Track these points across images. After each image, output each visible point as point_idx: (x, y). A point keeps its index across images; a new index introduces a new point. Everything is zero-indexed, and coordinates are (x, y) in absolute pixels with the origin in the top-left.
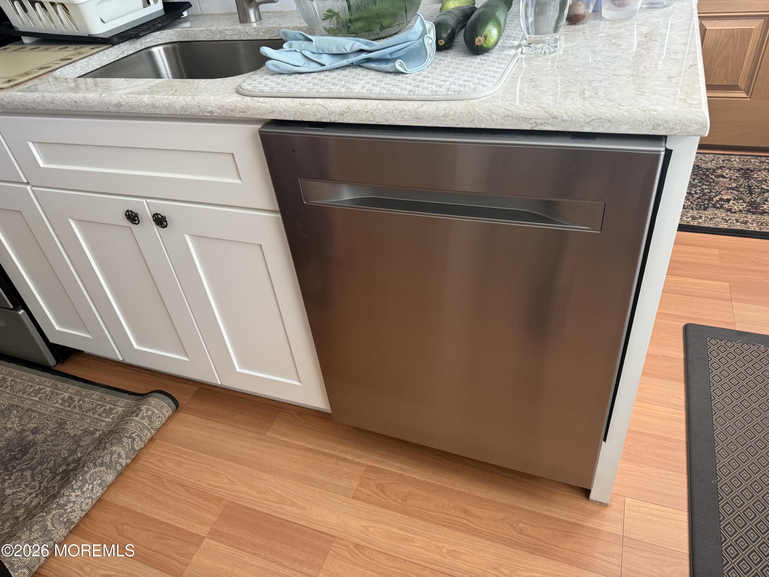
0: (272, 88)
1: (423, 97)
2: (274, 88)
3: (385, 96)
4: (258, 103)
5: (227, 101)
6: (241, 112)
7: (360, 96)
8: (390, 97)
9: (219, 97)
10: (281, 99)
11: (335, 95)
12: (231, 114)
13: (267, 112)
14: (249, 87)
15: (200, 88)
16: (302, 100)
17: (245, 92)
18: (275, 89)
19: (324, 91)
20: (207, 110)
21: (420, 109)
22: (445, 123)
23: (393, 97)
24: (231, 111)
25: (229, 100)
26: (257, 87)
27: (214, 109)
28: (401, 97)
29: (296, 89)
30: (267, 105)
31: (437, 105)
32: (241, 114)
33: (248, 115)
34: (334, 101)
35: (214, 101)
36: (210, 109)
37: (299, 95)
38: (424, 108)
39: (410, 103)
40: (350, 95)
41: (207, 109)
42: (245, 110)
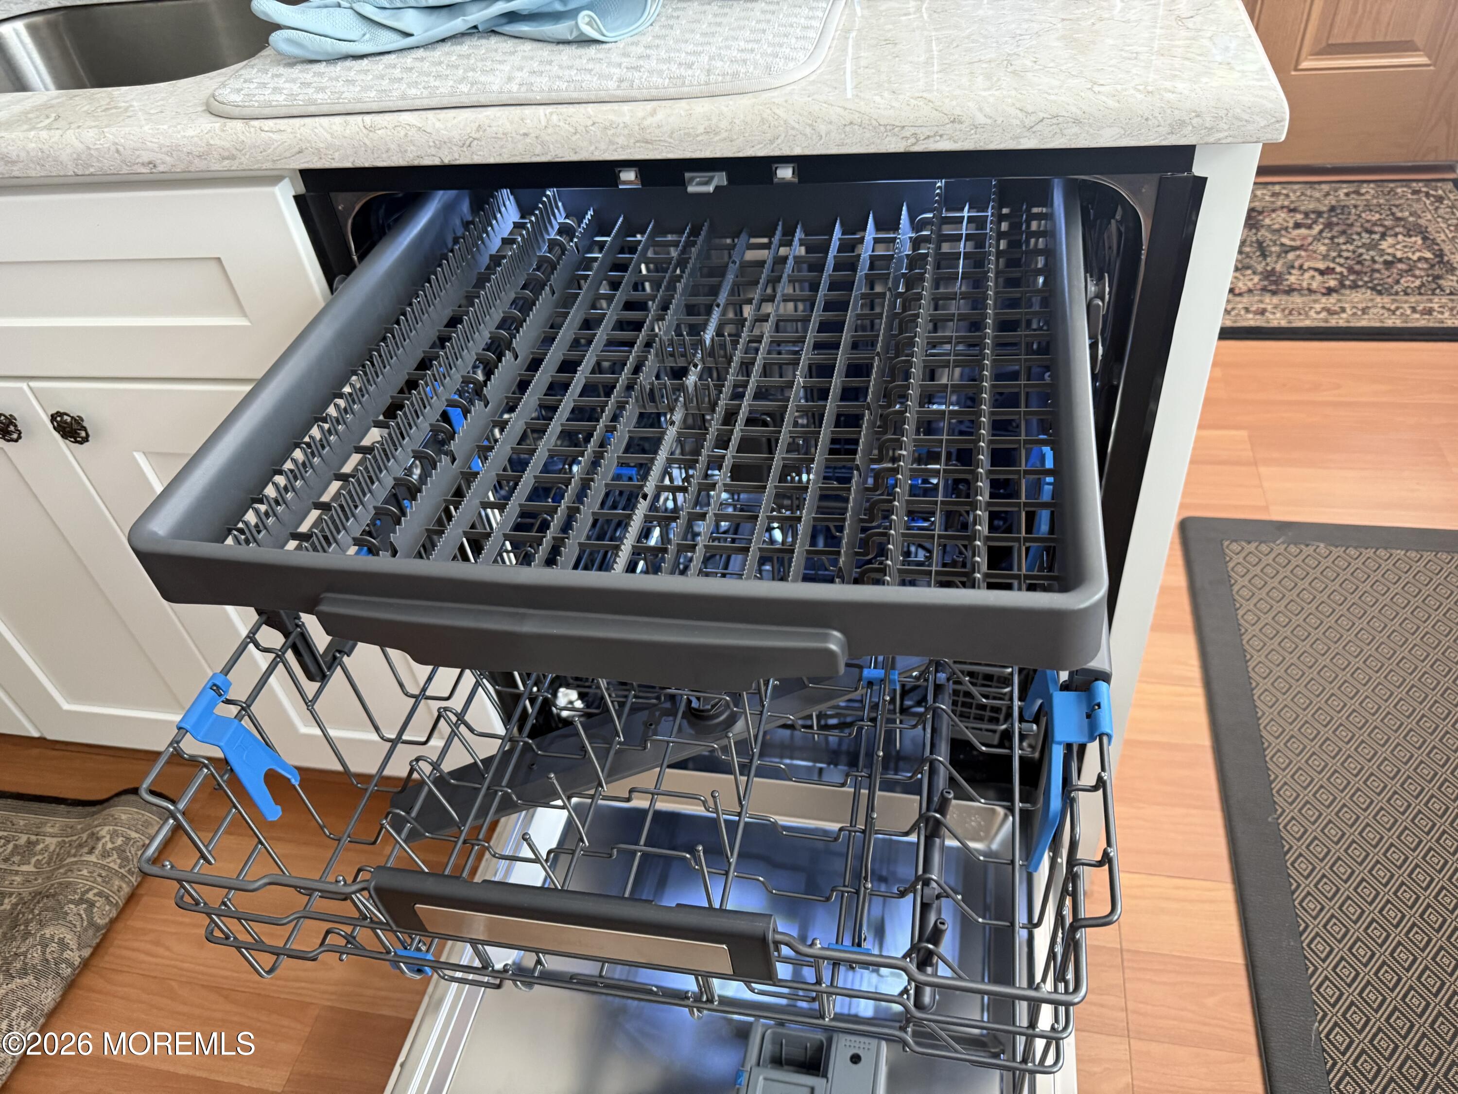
0: (292, 95)
1: (654, 93)
2: (297, 95)
3: (565, 96)
4: (263, 134)
5: (187, 134)
6: (224, 158)
7: (505, 99)
8: (575, 96)
9: (165, 127)
10: (317, 119)
11: (445, 102)
12: (199, 165)
13: (288, 154)
14: (237, 98)
15: (115, 108)
16: (368, 118)
17: (228, 109)
18: (301, 97)
19: (417, 94)
20: (140, 160)
21: (649, 121)
22: (711, 148)
23: (584, 96)
24: (199, 156)
25: (190, 133)
26: (254, 95)
27: (157, 157)
28: (603, 95)
29: (350, 95)
30: (284, 137)
31: (688, 107)
32: (226, 162)
33: (242, 164)
34: (443, 114)
35: (153, 136)
36: (146, 157)
37: (359, 107)
38: (660, 116)
39: (626, 107)
40: (483, 100)
41: (138, 157)
42: (234, 152)
